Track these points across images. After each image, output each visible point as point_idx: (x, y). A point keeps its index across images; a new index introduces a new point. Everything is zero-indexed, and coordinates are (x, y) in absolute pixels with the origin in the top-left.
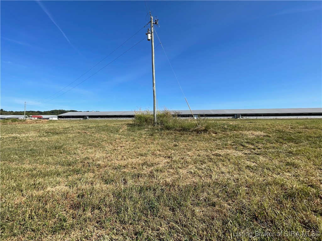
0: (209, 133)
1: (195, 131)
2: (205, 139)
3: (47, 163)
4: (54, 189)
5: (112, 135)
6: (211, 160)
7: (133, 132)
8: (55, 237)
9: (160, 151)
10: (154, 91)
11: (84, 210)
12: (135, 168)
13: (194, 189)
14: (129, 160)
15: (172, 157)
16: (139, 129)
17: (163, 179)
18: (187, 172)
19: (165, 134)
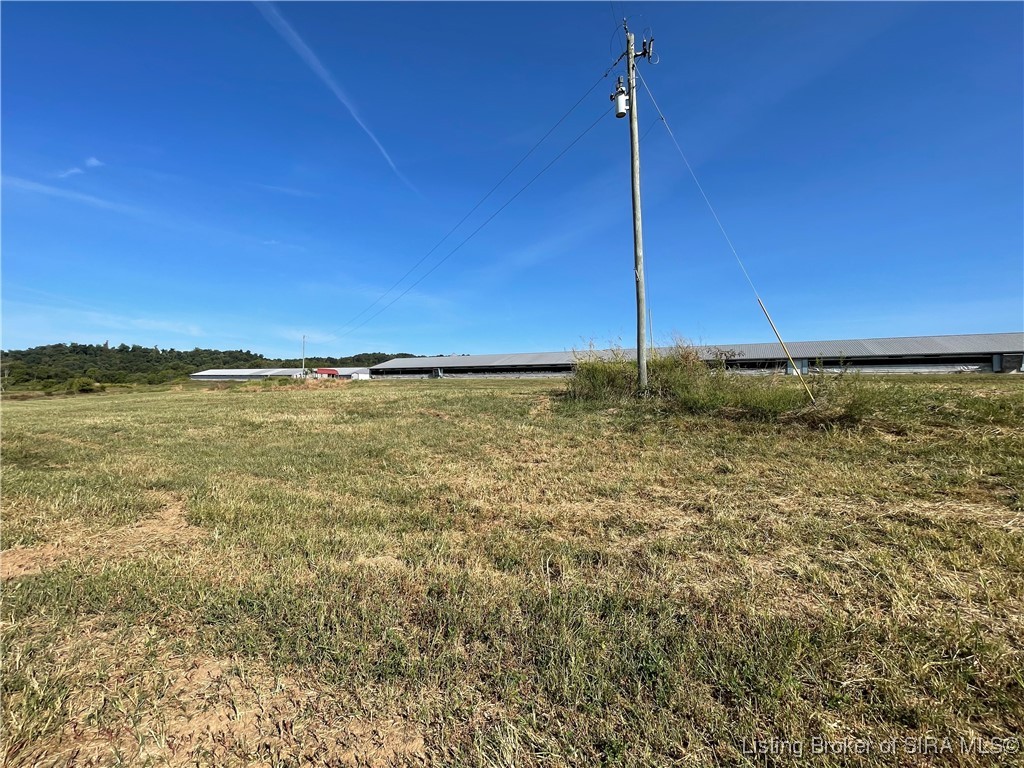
0: (863, 430)
1: (802, 419)
2: (849, 452)
3: (355, 493)
4: (371, 562)
5: (508, 423)
6: (881, 537)
7: (570, 416)
8: (384, 690)
9: (666, 484)
10: (637, 282)
11: (446, 635)
12: (583, 533)
13: (811, 639)
14: (563, 504)
15: (709, 510)
16: (589, 410)
17: (682, 581)
18: (777, 572)
19: (682, 426)
